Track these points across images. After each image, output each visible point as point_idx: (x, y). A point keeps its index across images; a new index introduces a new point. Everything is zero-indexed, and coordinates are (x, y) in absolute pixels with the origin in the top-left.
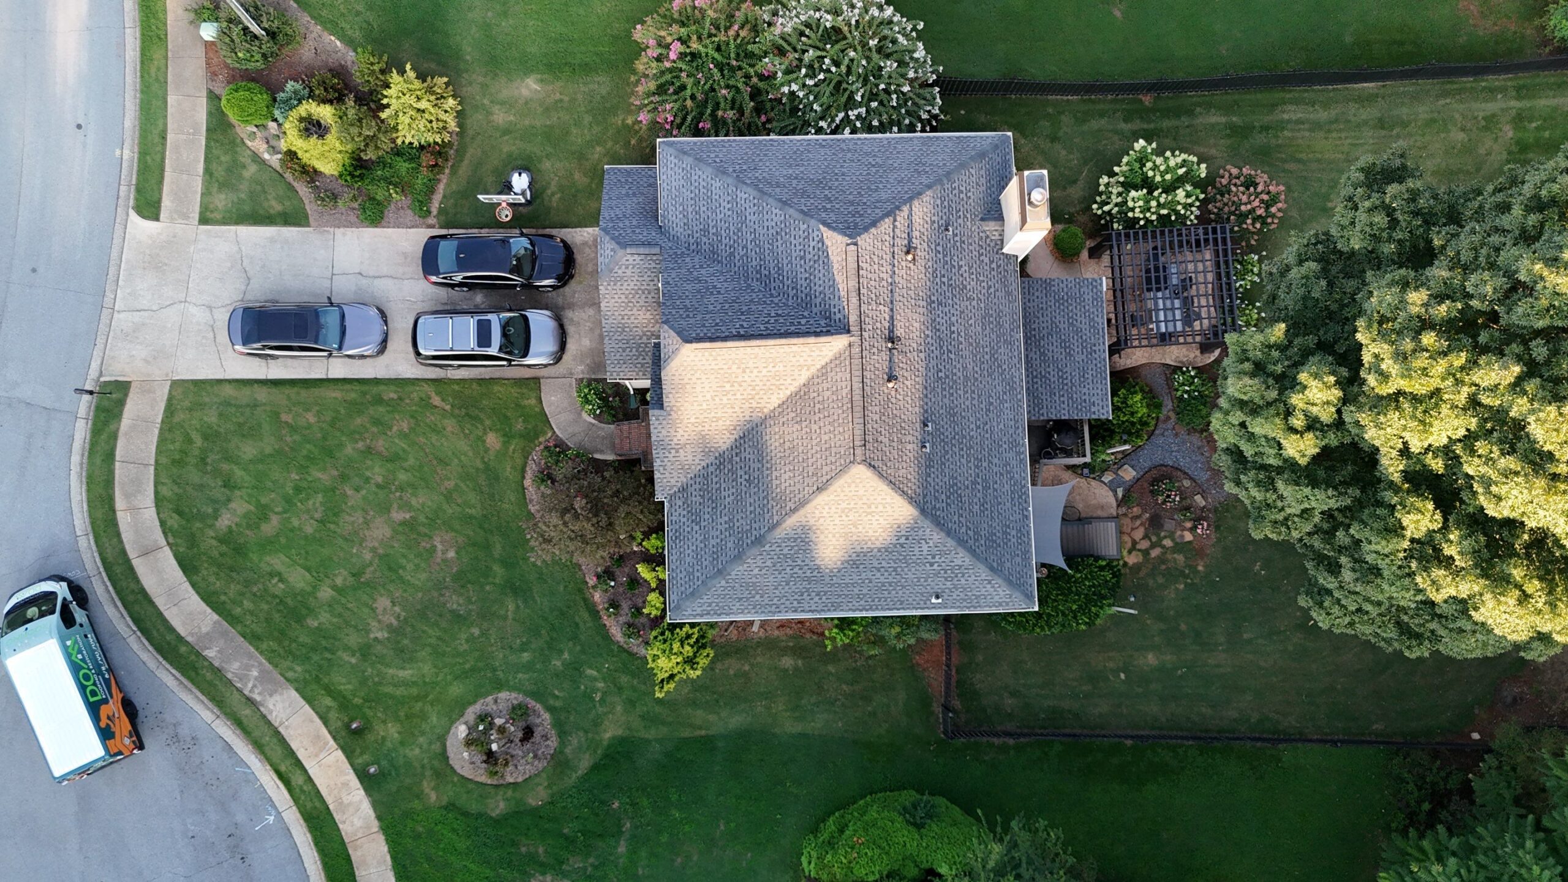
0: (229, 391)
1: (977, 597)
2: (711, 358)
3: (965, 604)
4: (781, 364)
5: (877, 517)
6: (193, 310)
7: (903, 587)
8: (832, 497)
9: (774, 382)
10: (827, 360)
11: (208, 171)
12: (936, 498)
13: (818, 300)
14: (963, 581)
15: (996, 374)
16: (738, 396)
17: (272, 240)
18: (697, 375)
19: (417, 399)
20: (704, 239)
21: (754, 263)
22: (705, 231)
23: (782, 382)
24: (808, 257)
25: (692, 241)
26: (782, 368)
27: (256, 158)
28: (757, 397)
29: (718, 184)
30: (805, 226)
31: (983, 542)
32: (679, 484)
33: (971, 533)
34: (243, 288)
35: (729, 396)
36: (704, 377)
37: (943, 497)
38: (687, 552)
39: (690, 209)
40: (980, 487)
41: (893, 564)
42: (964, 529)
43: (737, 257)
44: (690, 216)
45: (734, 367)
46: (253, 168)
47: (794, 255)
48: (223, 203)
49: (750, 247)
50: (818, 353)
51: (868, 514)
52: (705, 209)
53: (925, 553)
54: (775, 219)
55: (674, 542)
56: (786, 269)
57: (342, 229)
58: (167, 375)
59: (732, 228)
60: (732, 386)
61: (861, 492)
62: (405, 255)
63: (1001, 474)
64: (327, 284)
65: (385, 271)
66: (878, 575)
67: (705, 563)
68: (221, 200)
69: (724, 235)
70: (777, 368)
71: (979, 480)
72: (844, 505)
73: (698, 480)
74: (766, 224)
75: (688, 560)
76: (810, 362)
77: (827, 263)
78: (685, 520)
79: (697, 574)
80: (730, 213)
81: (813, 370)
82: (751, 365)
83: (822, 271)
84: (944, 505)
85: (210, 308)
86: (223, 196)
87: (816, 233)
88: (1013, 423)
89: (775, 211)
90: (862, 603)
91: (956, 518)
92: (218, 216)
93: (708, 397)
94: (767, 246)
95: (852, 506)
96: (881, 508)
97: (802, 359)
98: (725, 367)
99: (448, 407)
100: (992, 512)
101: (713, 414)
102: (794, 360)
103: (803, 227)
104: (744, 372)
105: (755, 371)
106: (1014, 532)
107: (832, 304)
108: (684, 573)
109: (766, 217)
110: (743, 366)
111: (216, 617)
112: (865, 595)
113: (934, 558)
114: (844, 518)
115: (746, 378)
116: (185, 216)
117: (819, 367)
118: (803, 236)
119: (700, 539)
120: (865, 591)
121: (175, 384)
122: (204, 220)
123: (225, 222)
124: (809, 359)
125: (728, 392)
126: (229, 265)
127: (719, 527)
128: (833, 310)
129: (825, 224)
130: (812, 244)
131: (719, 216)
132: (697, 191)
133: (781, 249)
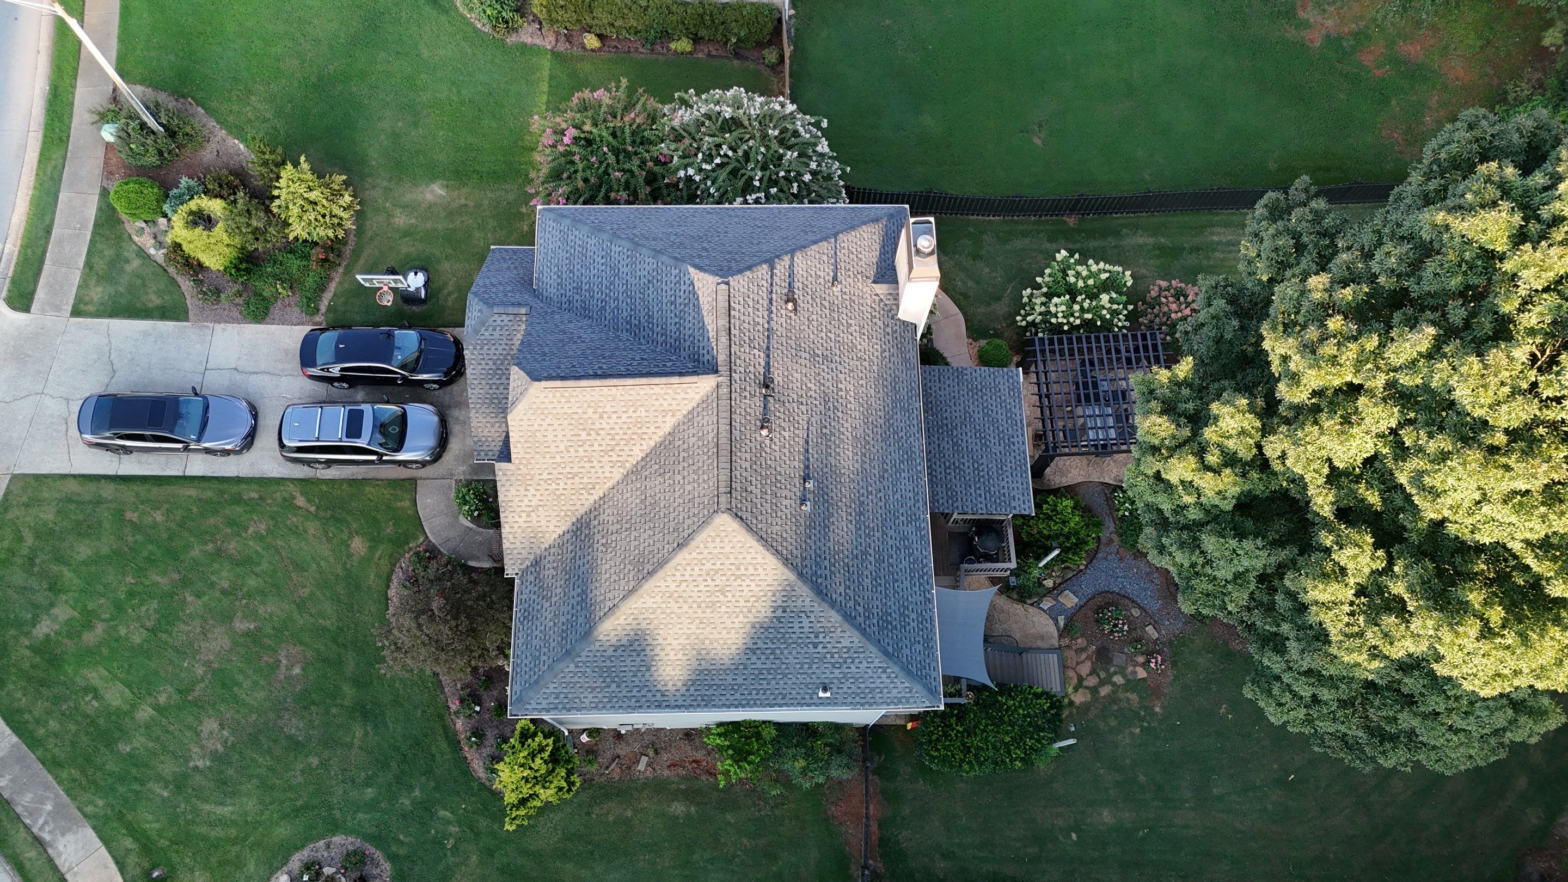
0: (73, 486)
1: (872, 690)
2: (563, 400)
3: (858, 699)
4: (643, 409)
5: (748, 582)
6: (48, 401)
7: (785, 675)
8: (694, 554)
9: (635, 430)
10: (694, 404)
11: (89, 265)
12: (817, 563)
13: (688, 343)
14: (853, 669)
15: (892, 440)
16: (596, 447)
17: (146, 334)
18: (548, 421)
19: (280, 500)
20: (577, 297)
21: (625, 314)
22: (578, 288)
23: (644, 430)
24: (679, 301)
25: (564, 300)
26: (644, 414)
27: (142, 253)
28: (617, 448)
29: (594, 241)
30: (677, 271)
31: (875, 621)
32: (532, 557)
33: (860, 609)
34: (107, 380)
35: (586, 447)
36: (556, 423)
37: (827, 563)
38: (535, 633)
39: (565, 269)
40: (872, 559)
41: (770, 645)
42: (851, 604)
43: (608, 310)
44: (564, 276)
45: (590, 410)
46: (136, 263)
47: (665, 301)
48: (99, 296)
49: (621, 298)
50: (683, 395)
51: (738, 577)
52: (579, 267)
53: (806, 630)
54: (648, 268)
55: (522, 623)
56: (656, 316)
57: (222, 325)
58: (8, 469)
59: (605, 282)
60: (589, 434)
61: (728, 549)
62: (286, 352)
63: (897, 548)
64: (198, 378)
65: (263, 367)
66: (754, 659)
67: (553, 645)
68: (97, 293)
69: (596, 290)
70: (638, 414)
71: (871, 551)
72: (708, 566)
73: (552, 550)
74: (638, 273)
75: (535, 642)
76: (674, 407)
77: (697, 307)
78: (536, 597)
79: (543, 658)
80: (604, 267)
81: (679, 416)
82: (608, 409)
83: (693, 314)
84: (828, 572)
85: (68, 400)
86: (100, 289)
87: (687, 277)
88: (911, 494)
89: (647, 260)
90: (738, 696)
91: (842, 589)
92: (91, 308)
93: (562, 448)
94: (638, 295)
95: (718, 566)
96: (751, 570)
97: (665, 403)
98: (580, 411)
99: (313, 509)
100: (886, 589)
101: (568, 470)
102: (657, 403)
103: (675, 272)
104: (601, 417)
105: (614, 416)
106: (914, 616)
107: (701, 345)
108: (530, 658)
109: (639, 267)
110: (600, 410)
111: (15, 739)
112: (740, 686)
113: (817, 637)
114: (709, 582)
115: (604, 425)
116: (58, 308)
117: (685, 412)
118: (674, 282)
119: (549, 617)
120: (740, 681)
121: (15, 478)
122: (76, 312)
123: (98, 315)
124: (674, 403)
125: (585, 442)
126: (95, 357)
127: (572, 601)
128: (701, 352)
129: (696, 267)
130: (683, 289)
131: (593, 272)
132: (572, 251)
133: (652, 296)
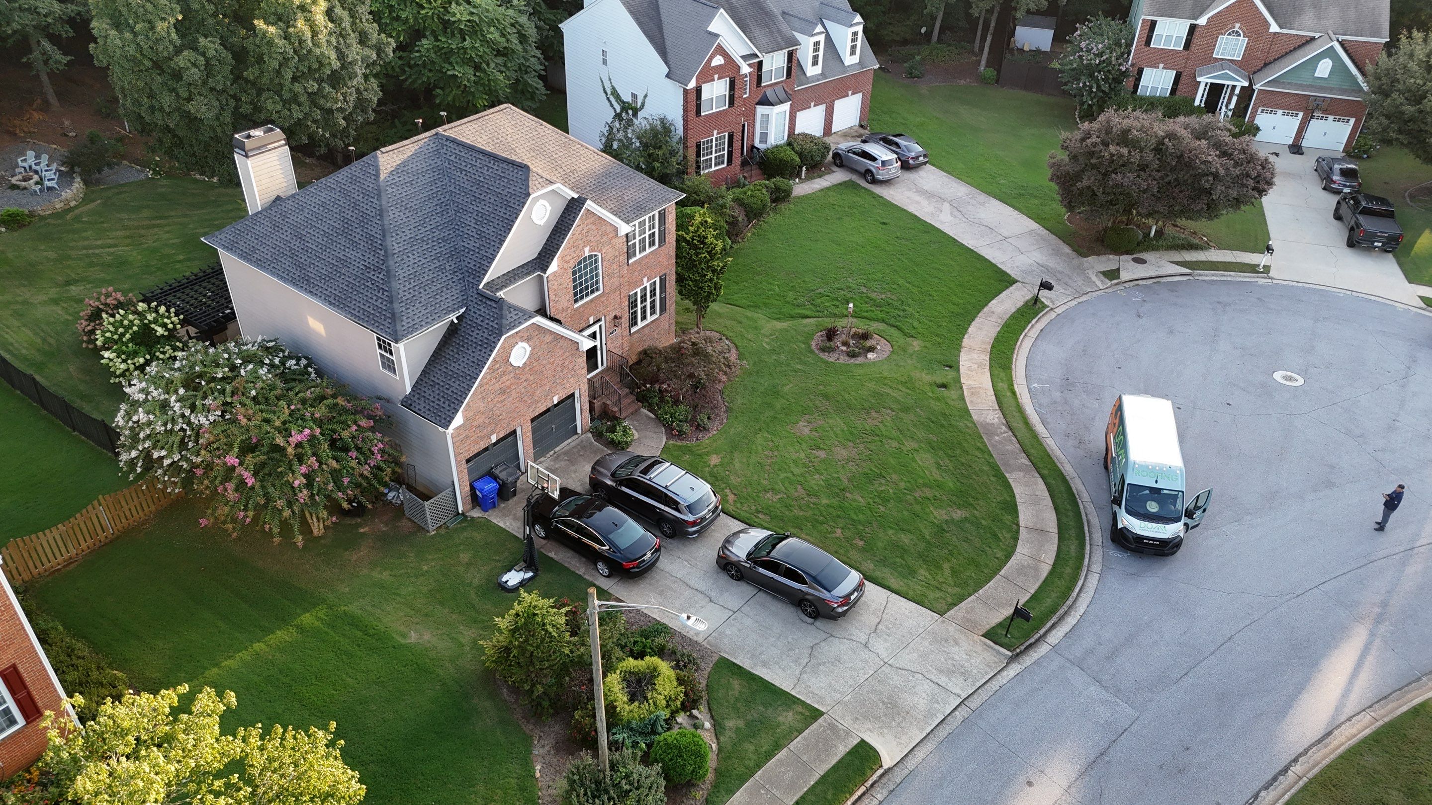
0: (893, 582)
6: (883, 653)
13: (431, 162)
17: (765, 664)
19: (746, 505)
20: (448, 268)
21: (438, 219)
22: (441, 269)
24: (407, 180)
25: (455, 279)
27: (718, 728)
29: (400, 272)
30: (388, 189)
34: (822, 642)
39: (434, 288)
43: (443, 234)
44: (439, 286)
47: (413, 189)
48: (785, 714)
49: (429, 227)
52: (425, 275)
54: (398, 214)
57: (695, 639)
58: (943, 622)
59: (425, 247)
64: (746, 609)
65: (688, 592)
68: (787, 718)
69: (434, 252)
77: (404, 164)
85: (866, 645)
86: (781, 719)
87: (388, 179)
89: (392, 216)
92: (799, 708)
94: (420, 214)
99: (727, 491)
107: (427, 152)
109: (401, 222)
116: (832, 727)
122: (816, 714)
126: (821, 665)
128: (431, 150)
129: (377, 175)
130: (398, 179)
131: (424, 261)
132: (417, 288)
133: (415, 202)
